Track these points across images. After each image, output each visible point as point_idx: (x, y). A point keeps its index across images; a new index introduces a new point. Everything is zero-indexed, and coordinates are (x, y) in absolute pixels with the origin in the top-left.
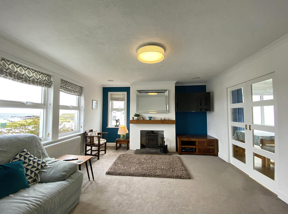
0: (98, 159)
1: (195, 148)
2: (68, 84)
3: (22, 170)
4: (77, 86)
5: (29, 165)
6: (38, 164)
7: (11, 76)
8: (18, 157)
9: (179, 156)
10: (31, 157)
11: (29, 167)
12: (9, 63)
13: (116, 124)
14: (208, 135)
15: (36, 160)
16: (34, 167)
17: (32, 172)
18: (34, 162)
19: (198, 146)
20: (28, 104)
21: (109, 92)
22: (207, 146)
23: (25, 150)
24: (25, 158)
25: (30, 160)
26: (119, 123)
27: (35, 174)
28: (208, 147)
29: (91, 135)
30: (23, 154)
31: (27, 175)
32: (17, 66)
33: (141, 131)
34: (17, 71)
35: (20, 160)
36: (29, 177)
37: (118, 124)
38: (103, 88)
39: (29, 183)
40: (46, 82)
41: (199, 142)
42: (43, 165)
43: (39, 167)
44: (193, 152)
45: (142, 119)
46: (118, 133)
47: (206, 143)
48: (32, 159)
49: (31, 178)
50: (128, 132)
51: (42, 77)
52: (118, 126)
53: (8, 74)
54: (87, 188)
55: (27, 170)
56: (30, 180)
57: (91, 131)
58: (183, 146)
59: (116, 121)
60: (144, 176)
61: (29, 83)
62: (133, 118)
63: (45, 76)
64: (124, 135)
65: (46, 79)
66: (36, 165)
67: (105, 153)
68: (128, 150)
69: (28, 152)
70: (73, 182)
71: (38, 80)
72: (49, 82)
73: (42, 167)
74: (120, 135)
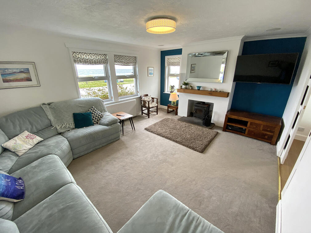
0: (149, 118)
1: (245, 129)
2: (122, 57)
3: (90, 117)
4: (131, 57)
5: (95, 115)
6: (99, 115)
7: (81, 63)
8: (90, 110)
10: (96, 111)
11: (95, 116)
12: (78, 54)
13: (171, 90)
15: (98, 113)
16: (97, 116)
17: (96, 119)
18: (97, 114)
19: (249, 127)
20: (96, 78)
21: (166, 57)
22: (262, 130)
23: (93, 107)
24: (93, 111)
25: (95, 113)
27: (97, 120)
28: (264, 132)
29: (144, 99)
30: (92, 109)
31: (93, 120)
32: (83, 54)
33: (189, 100)
34: (84, 58)
35: (90, 112)
36: (94, 121)
38: (161, 51)
39: (94, 123)
40: (104, 61)
41: (251, 124)
42: (102, 116)
43: (100, 117)
44: (242, 132)
45: (190, 88)
46: (169, 100)
47: (262, 126)
48: (96, 112)
49: (95, 121)
51: (100, 57)
53: (79, 62)
54: (129, 133)
55: (94, 117)
56: (95, 122)
57: (147, 95)
58: (229, 124)
61: (93, 64)
62: (182, 86)
63: (102, 56)
64: (174, 103)
65: (104, 58)
66: (98, 115)
67: (157, 114)
68: (176, 116)
69: (95, 108)
70: (112, 128)
71: (97, 60)
72: (106, 60)
73: (101, 117)
74: (171, 101)
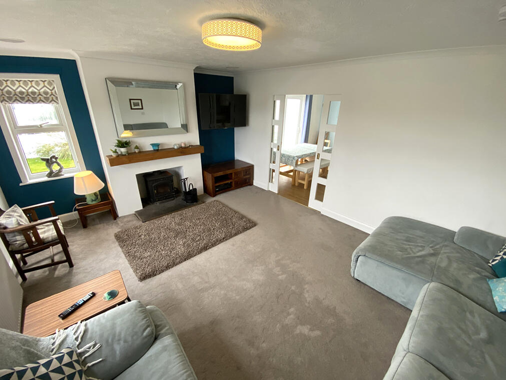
0: (72, 265)
1: (231, 182)
9: (214, 199)
13: (48, 171)
14: (235, 159)
26: (59, 165)
28: (245, 177)
37: (55, 168)
44: (228, 188)
45: (136, 151)
47: (242, 172)
50: (103, 185)
52: (57, 174)
58: (217, 184)
59: (45, 162)
60: (207, 250)
62: (115, 151)
68: (117, 219)
